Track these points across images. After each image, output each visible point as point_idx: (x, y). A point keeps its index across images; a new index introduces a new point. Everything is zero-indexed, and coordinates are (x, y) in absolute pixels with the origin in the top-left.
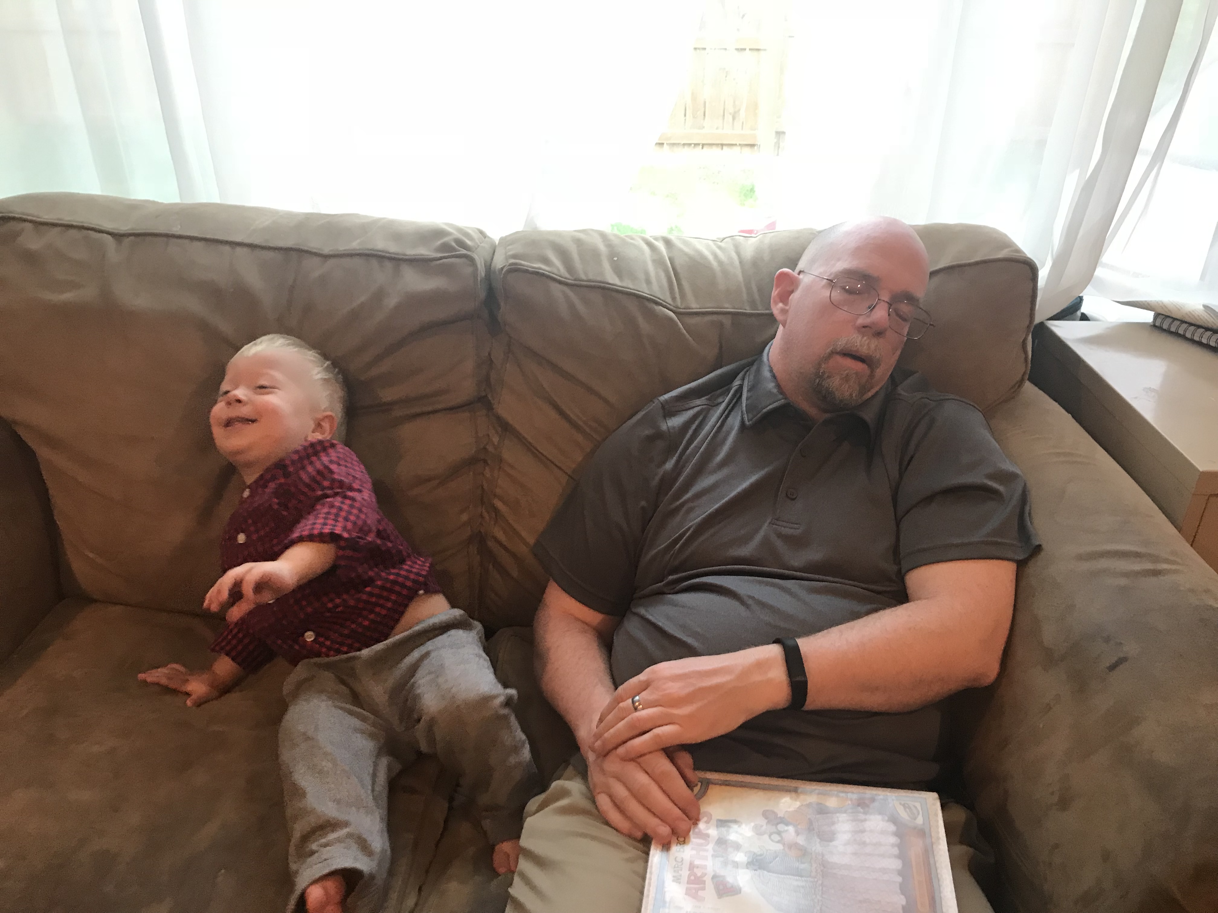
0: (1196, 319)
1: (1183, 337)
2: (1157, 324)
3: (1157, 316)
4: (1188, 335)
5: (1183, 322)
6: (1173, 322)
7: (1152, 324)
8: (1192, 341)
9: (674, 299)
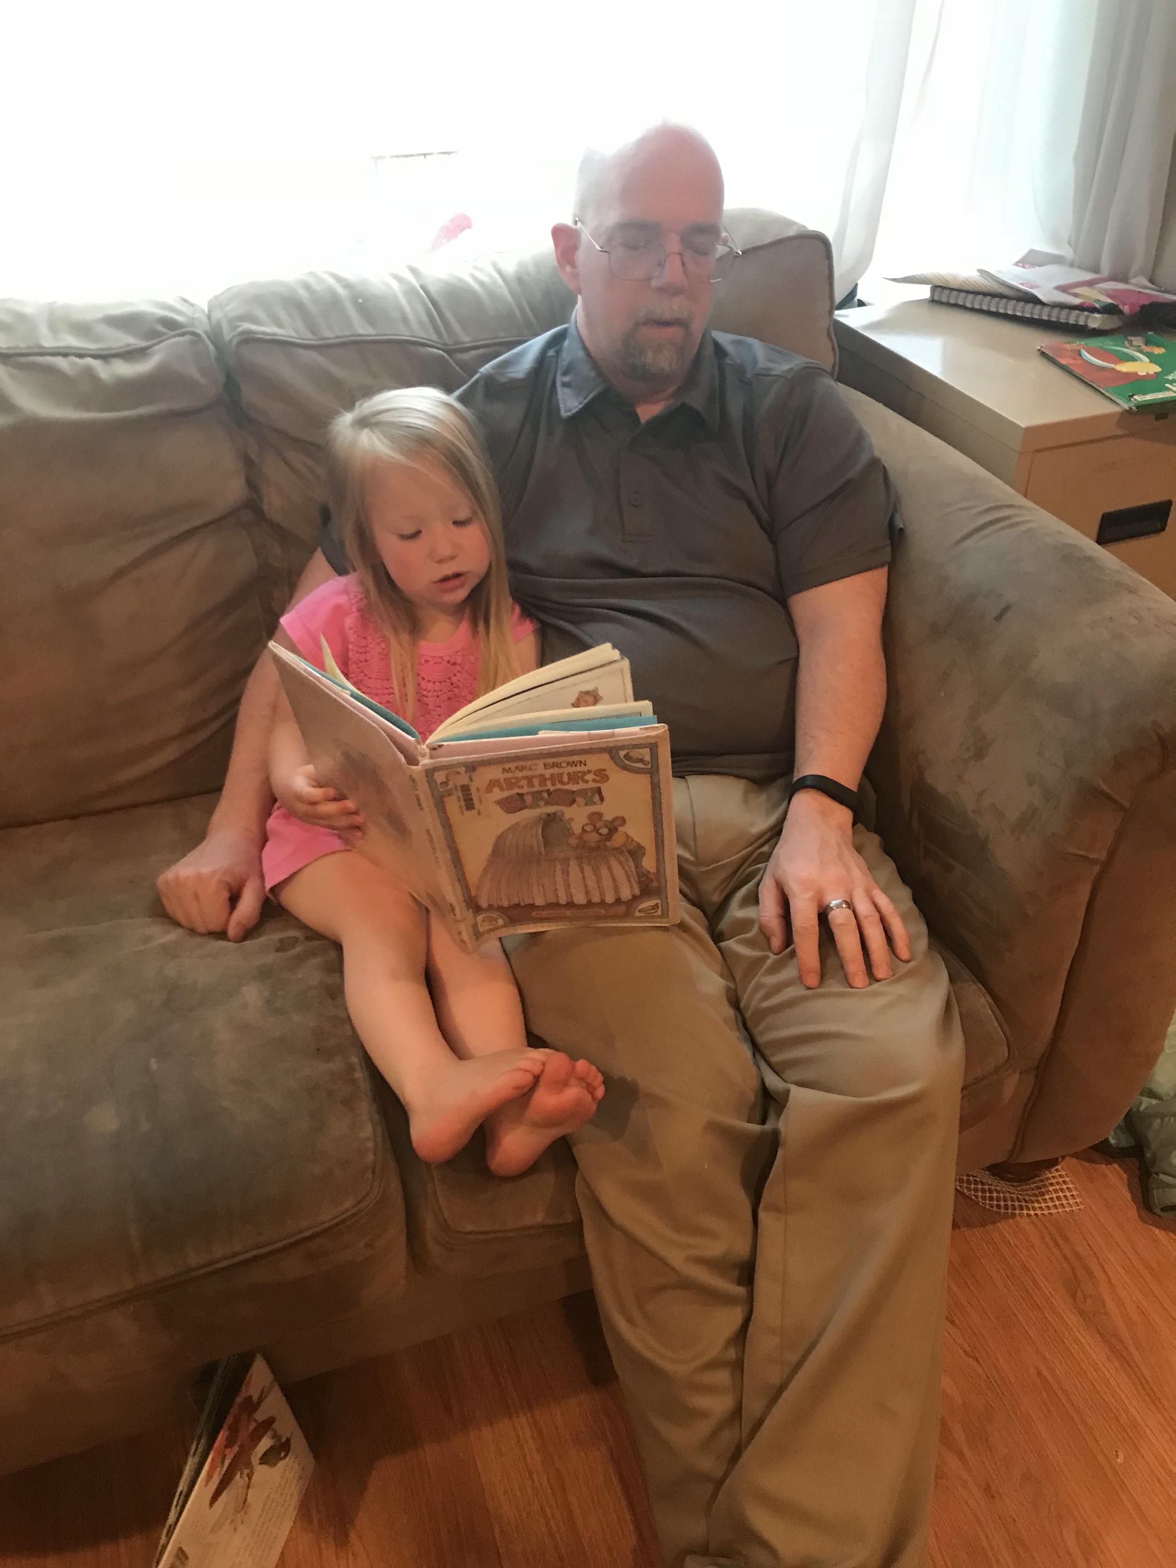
0: (974, 286)
1: (963, 307)
2: (936, 298)
3: (935, 288)
4: (969, 305)
5: (960, 291)
6: (950, 293)
7: (930, 299)
8: (973, 310)
9: (439, 334)
